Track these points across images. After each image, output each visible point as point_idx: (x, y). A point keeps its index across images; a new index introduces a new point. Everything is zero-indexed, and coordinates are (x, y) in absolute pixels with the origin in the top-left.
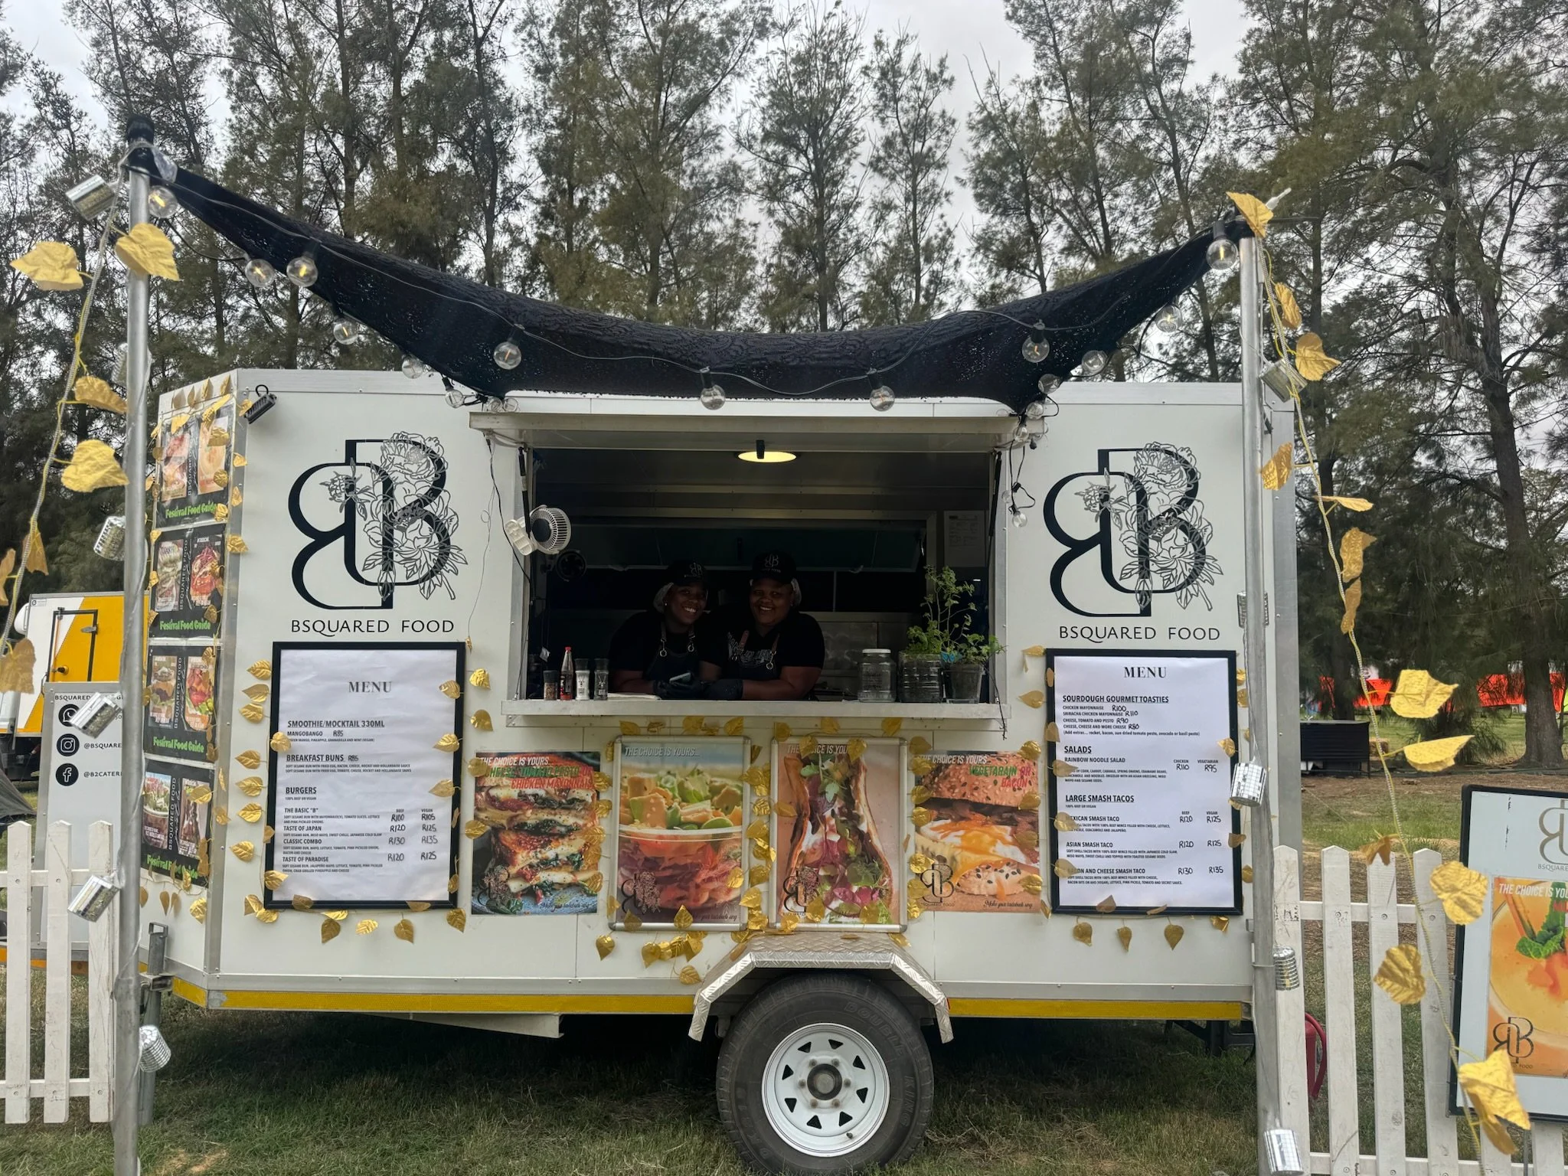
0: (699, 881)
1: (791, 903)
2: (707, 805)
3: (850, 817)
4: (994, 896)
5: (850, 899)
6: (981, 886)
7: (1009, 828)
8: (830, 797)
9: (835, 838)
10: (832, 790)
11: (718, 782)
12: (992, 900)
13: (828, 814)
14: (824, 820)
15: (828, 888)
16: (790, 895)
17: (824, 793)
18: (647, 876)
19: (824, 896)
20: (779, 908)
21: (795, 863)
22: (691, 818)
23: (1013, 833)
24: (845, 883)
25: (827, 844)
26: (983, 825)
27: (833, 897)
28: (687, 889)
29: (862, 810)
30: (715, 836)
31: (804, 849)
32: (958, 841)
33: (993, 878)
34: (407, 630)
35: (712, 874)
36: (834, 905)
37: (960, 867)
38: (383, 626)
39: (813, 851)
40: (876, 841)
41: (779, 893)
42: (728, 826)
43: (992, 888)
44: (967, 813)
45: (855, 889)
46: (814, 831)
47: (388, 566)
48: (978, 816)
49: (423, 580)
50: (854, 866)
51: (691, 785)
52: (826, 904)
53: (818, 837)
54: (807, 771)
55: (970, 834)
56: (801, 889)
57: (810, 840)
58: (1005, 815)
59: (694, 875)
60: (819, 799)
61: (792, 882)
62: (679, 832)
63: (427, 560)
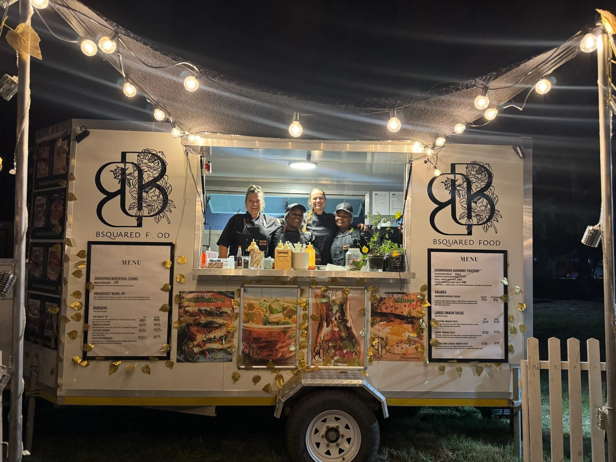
0: (277, 348)
2: (281, 315)
3: (343, 320)
4: (404, 354)
5: (343, 356)
6: (397, 350)
7: (411, 325)
8: (334, 312)
9: (337, 329)
10: (335, 308)
11: (286, 305)
12: (403, 356)
13: (333, 319)
14: (332, 322)
15: (333, 351)
16: (317, 354)
17: (332, 310)
18: (255, 346)
19: (331, 355)
20: (312, 359)
21: (319, 341)
22: (274, 320)
23: (413, 327)
24: (341, 349)
25: (333, 332)
26: (400, 324)
27: (335, 355)
28: (272, 351)
29: (348, 317)
30: (284, 328)
31: (323, 334)
32: (389, 331)
33: (404, 347)
34: (149, 237)
35: (283, 345)
36: (336, 358)
37: (390, 342)
38: (138, 235)
39: (327, 335)
40: (354, 331)
41: (312, 354)
42: (290, 324)
43: (403, 351)
44: (393, 319)
45: (345, 351)
46: (327, 326)
47: (140, 208)
48: (398, 320)
49: (156, 215)
50: (345, 342)
51: (274, 306)
52: (332, 358)
53: (329, 329)
54: (325, 300)
55: (394, 328)
56: (321, 351)
57: (325, 330)
58: (409, 320)
59: (275, 345)
60: (330, 312)
61: (317, 348)
62: (269, 326)
63: (158, 206)
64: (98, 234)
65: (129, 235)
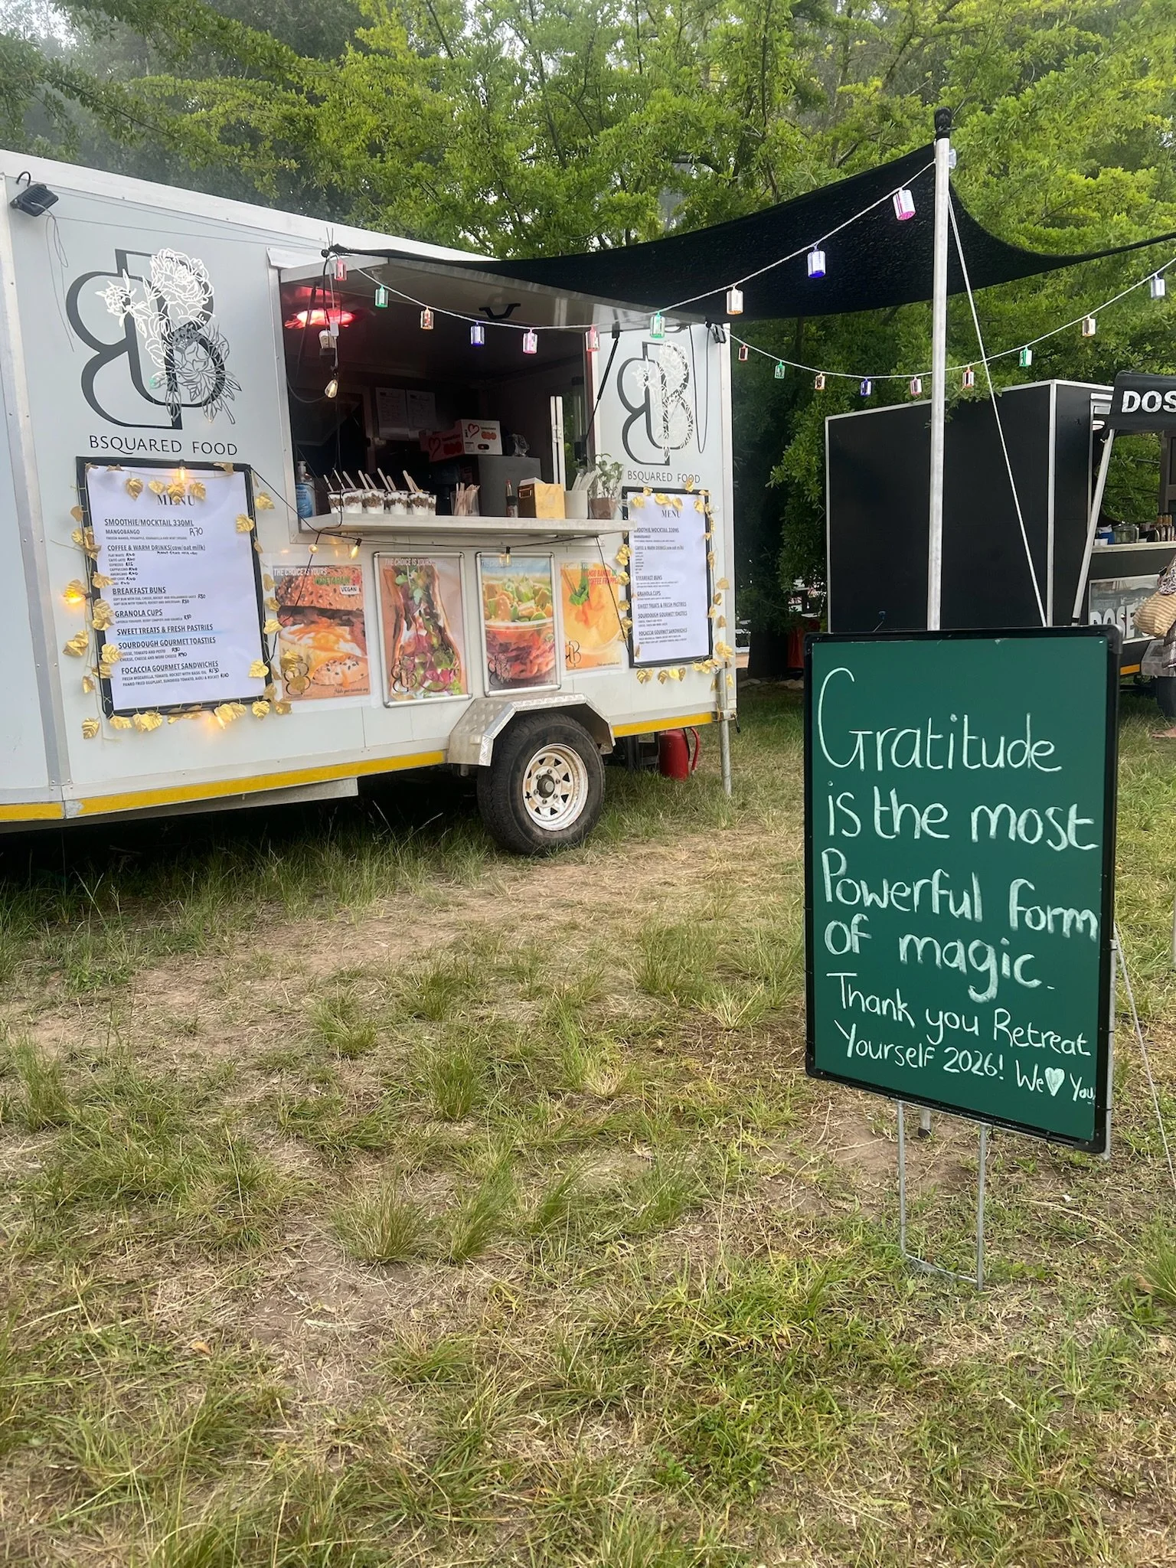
0: (531, 658)
1: (397, 686)
2: (532, 604)
3: (432, 616)
4: (341, 685)
5: (436, 679)
6: (330, 678)
7: (347, 628)
8: (417, 600)
9: (423, 633)
10: (418, 594)
11: (538, 586)
12: (340, 688)
13: (417, 614)
14: (414, 619)
15: (422, 672)
16: (396, 679)
17: (412, 598)
18: (502, 657)
19: (419, 679)
20: (390, 690)
21: (397, 655)
22: (524, 613)
23: (352, 632)
24: (433, 667)
25: (418, 638)
26: (328, 627)
27: (425, 678)
28: (525, 664)
29: (439, 610)
30: (538, 626)
31: (402, 643)
32: (310, 642)
33: (339, 671)
34: (199, 451)
35: (538, 652)
36: (426, 685)
37: (314, 664)
38: (176, 447)
39: (409, 644)
40: (449, 633)
41: (388, 679)
42: (543, 618)
43: (339, 679)
44: (315, 617)
45: (439, 671)
46: (408, 629)
47: (173, 388)
48: (324, 619)
49: (206, 403)
50: (437, 654)
51: (523, 589)
52: (421, 685)
53: (412, 631)
54: (400, 580)
55: (319, 636)
56: (404, 674)
57: (406, 635)
58: (344, 618)
59: (529, 653)
60: (410, 603)
61: (397, 670)
62: (519, 624)
63: (207, 384)
64: (93, 441)
65: (159, 446)
